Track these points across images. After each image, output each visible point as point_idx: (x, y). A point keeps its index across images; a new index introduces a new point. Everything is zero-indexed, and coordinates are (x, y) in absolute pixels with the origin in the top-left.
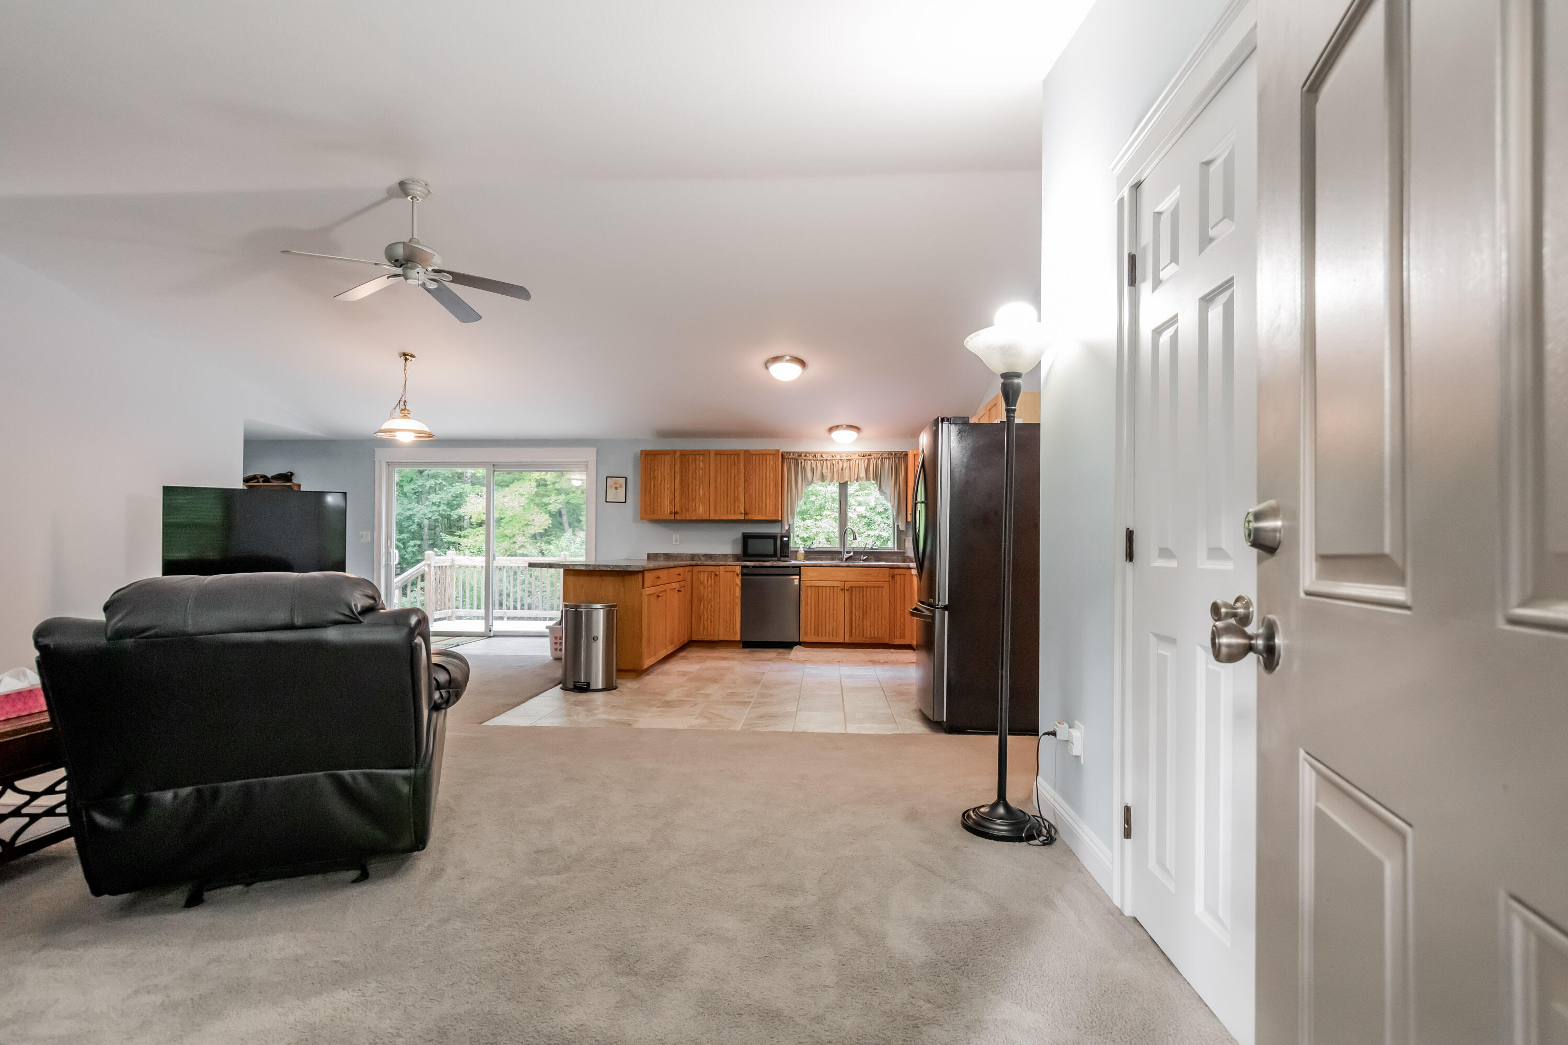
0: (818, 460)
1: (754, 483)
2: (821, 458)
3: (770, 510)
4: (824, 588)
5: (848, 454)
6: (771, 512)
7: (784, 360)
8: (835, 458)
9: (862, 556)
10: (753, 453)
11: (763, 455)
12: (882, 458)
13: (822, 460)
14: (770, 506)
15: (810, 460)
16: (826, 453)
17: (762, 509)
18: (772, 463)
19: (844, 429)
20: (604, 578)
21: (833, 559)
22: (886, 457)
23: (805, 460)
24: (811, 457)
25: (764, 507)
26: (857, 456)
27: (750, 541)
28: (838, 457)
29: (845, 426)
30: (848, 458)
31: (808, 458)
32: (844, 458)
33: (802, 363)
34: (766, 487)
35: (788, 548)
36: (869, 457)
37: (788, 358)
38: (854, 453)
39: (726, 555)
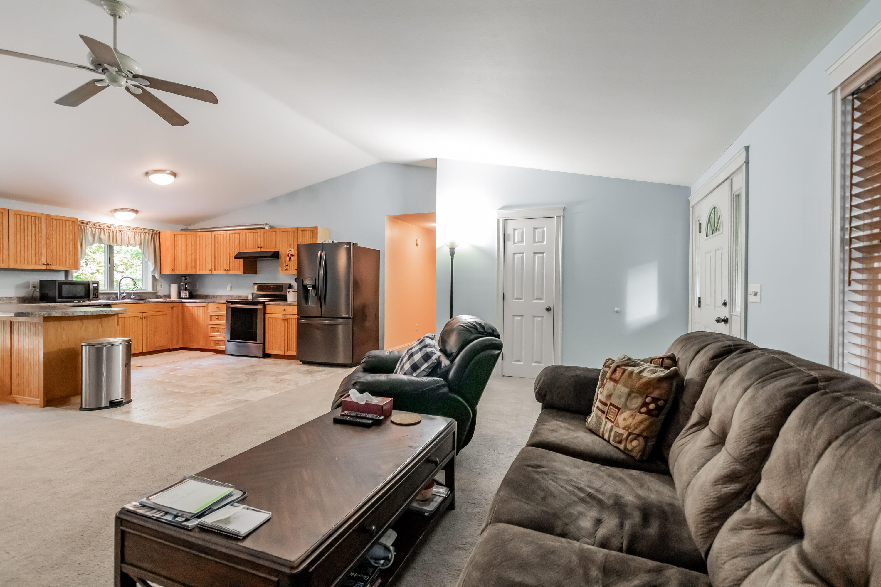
0: (97, 228)
1: (54, 240)
2: (100, 227)
3: (69, 262)
5: (119, 226)
6: (71, 264)
8: (110, 228)
9: (132, 295)
10: (54, 217)
11: (63, 221)
12: (144, 233)
13: (100, 229)
14: (69, 260)
15: (90, 227)
16: (103, 224)
17: (62, 262)
18: (71, 227)
19: (129, 211)
21: (109, 299)
22: (147, 232)
23: (87, 227)
24: (91, 226)
25: (64, 260)
26: (127, 229)
28: (113, 228)
29: (128, 210)
30: (120, 230)
31: (89, 226)
32: (117, 229)
33: (175, 175)
34: (66, 245)
35: (97, 291)
36: (135, 231)
38: (125, 227)
39: (10, 298)
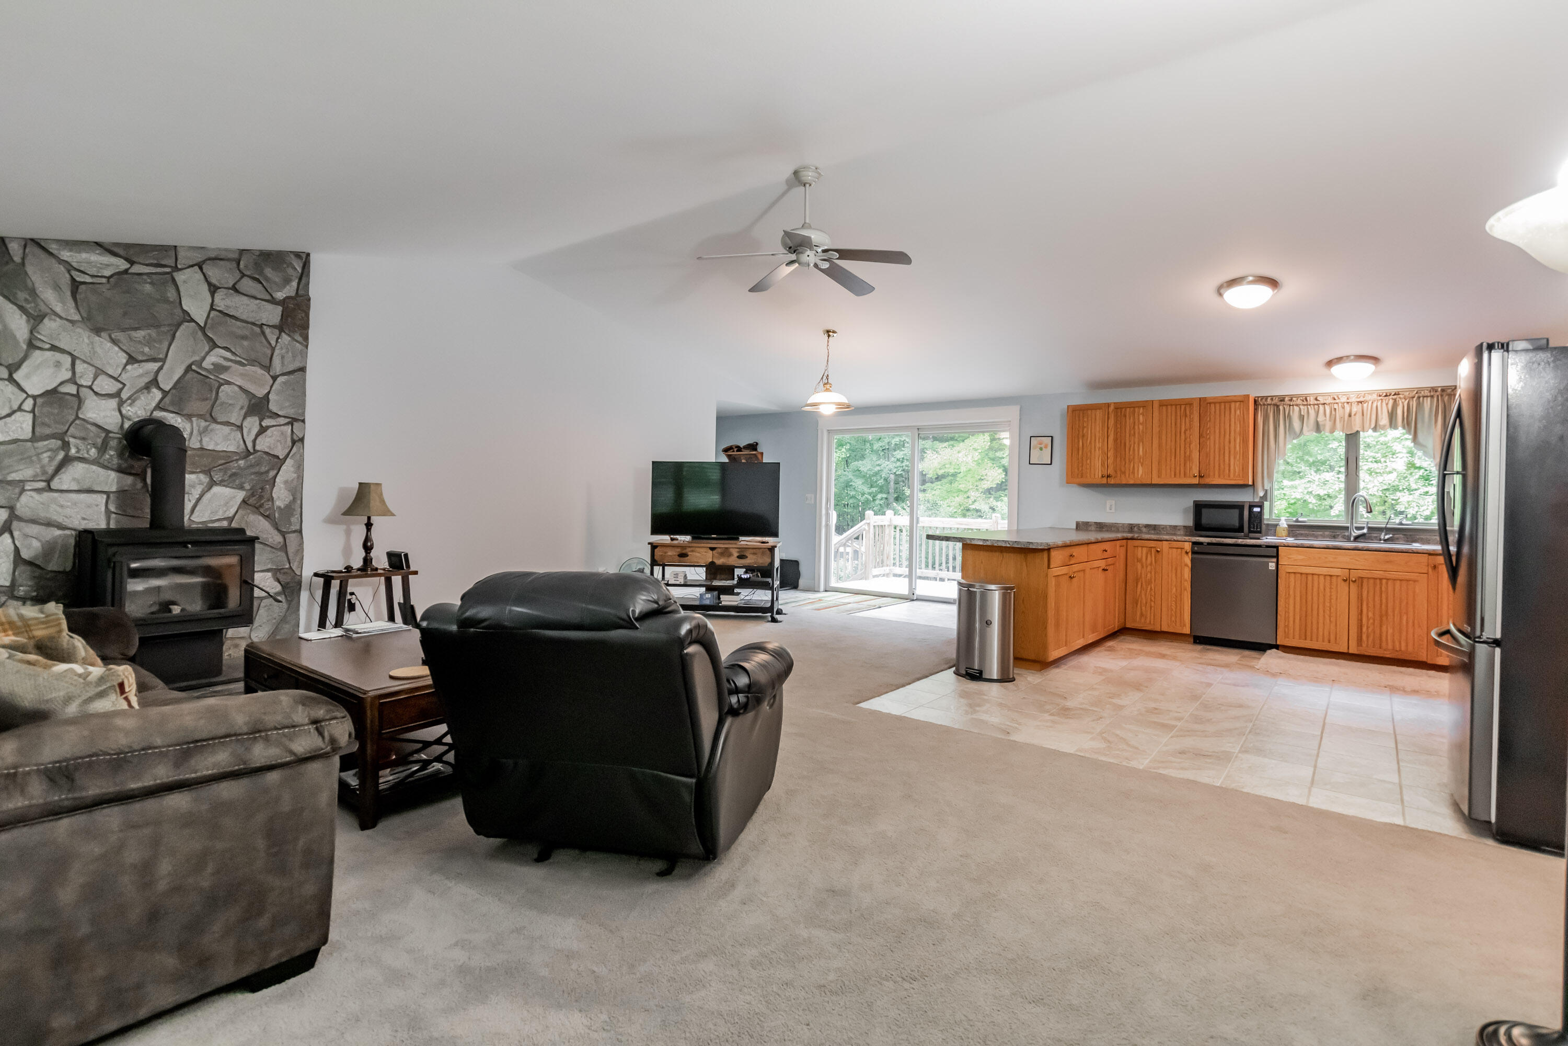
0: (1310, 405)
1: (1212, 438)
2: (1316, 402)
3: (1235, 471)
4: (1316, 577)
5: (1358, 394)
6: (1237, 474)
7: (1245, 282)
8: (1337, 401)
9: (1383, 534)
10: (1211, 401)
11: (1226, 402)
12: (1419, 397)
13: (1318, 404)
14: (1235, 468)
15: (1297, 405)
16: (1323, 395)
17: (1224, 471)
18: (1238, 412)
19: (1352, 361)
20: (1005, 554)
21: (1334, 537)
22: (1426, 394)
23: (1290, 405)
24: (1299, 402)
25: (1227, 468)
26: (1375, 396)
27: (1204, 511)
28: (1344, 399)
29: (1352, 357)
30: (1358, 400)
31: (1294, 403)
32: (1353, 399)
33: (1273, 283)
34: (1230, 442)
35: (1261, 520)
36: (1395, 396)
37: (1251, 278)
38: (1370, 393)
39: (1175, 527)
